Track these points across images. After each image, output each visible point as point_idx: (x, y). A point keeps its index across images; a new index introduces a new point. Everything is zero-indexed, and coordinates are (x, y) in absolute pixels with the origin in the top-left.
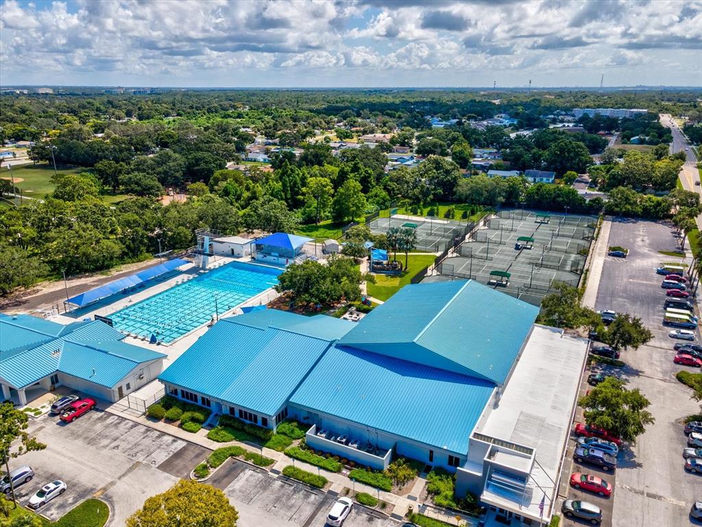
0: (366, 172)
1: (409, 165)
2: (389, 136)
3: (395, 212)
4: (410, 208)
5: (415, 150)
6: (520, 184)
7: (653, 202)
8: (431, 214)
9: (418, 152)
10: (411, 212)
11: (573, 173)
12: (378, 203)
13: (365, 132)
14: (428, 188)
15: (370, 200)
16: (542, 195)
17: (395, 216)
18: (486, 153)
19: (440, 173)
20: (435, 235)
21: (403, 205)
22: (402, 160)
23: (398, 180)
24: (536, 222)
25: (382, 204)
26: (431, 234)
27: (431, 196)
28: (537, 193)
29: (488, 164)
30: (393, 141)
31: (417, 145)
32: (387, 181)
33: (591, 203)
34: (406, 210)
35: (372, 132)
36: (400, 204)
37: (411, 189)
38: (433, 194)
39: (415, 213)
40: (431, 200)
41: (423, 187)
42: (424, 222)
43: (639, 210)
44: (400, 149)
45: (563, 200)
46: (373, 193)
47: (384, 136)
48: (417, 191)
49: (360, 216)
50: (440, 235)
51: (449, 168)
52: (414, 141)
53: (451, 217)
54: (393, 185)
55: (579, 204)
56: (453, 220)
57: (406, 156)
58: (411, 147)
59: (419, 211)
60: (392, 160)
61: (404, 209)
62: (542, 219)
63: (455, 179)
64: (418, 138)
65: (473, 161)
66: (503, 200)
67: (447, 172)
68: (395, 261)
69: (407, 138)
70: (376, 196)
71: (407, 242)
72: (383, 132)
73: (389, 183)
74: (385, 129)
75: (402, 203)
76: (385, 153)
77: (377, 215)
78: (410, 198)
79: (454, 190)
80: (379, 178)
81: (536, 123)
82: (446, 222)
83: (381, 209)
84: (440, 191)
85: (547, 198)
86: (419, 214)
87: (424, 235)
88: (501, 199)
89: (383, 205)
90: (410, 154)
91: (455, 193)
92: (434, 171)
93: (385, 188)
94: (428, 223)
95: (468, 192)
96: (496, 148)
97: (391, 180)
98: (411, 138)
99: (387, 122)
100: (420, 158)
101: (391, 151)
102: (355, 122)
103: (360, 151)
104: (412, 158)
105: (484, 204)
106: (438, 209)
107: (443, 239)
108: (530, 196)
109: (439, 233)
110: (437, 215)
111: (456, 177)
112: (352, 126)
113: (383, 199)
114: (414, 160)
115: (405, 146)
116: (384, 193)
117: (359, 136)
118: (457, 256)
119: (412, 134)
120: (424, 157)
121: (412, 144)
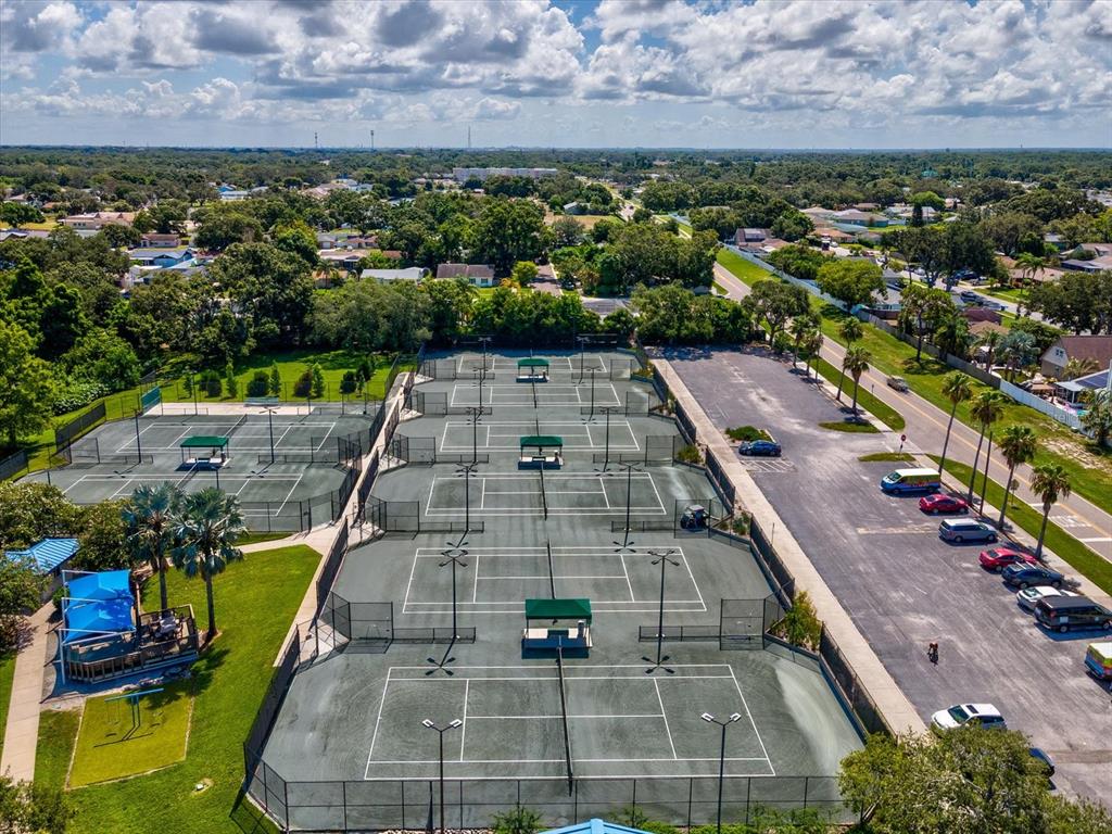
0: (60, 292)
1: (185, 270)
2: (130, 217)
3: (155, 398)
4: (198, 377)
5: (192, 238)
6: (458, 294)
7: (726, 311)
8: (258, 390)
9: (199, 243)
10: (203, 388)
11: (529, 264)
12: (102, 375)
13: (75, 210)
14: (239, 322)
15: (77, 369)
16: (511, 315)
17: (155, 410)
18: (341, 238)
19: (267, 282)
20: (287, 460)
21: (177, 371)
22: (164, 260)
23: (158, 308)
24: (519, 381)
25: (115, 375)
26: (272, 459)
27: (251, 342)
28: (496, 311)
29: (355, 258)
30: (140, 224)
31: (195, 231)
32: (126, 313)
33: (611, 323)
34: (188, 386)
35: (93, 208)
36: (167, 368)
37: (194, 328)
38: (255, 336)
39: (213, 392)
40: (253, 351)
41: (225, 319)
42: (245, 418)
43: (709, 329)
44: (160, 239)
45: (557, 323)
46: (86, 349)
47: (121, 216)
48: (211, 333)
49: (38, 427)
50: (299, 460)
51: (287, 268)
52: (190, 225)
53: (312, 392)
54: (146, 322)
55: (589, 326)
56: (322, 402)
57: (174, 254)
58: (184, 235)
59: (224, 382)
60: (144, 263)
61: (181, 382)
62: (530, 371)
63: (305, 292)
64: (196, 218)
65: (323, 255)
66: (429, 335)
67: (283, 279)
68: (166, 614)
69: (172, 217)
70: (95, 355)
71: (207, 543)
72: (118, 209)
73: (132, 316)
74: (120, 203)
75: (173, 365)
76: (124, 249)
77: (100, 412)
78: (194, 351)
79: (307, 319)
80: (102, 307)
81: (403, 189)
82: (304, 410)
83: (114, 391)
84: (271, 326)
85: (522, 322)
86: (225, 393)
87: (252, 464)
88: (424, 333)
89: (117, 378)
90: (184, 249)
91: (309, 329)
92: (252, 278)
93: (124, 332)
94: (256, 418)
95: (344, 324)
96: (360, 229)
97: (138, 308)
98: (180, 219)
99: (126, 192)
100: (207, 254)
101: (137, 245)
102: (51, 192)
103: (50, 244)
104: (188, 255)
105: (386, 347)
106: (276, 375)
107: (313, 471)
108: (481, 319)
109: (295, 451)
110: (276, 389)
111: (305, 290)
112: (44, 199)
113: (118, 362)
114: (194, 260)
115: (169, 233)
116: (120, 347)
117: (61, 217)
118: (375, 538)
119: (184, 209)
120: (213, 251)
121: (184, 228)
